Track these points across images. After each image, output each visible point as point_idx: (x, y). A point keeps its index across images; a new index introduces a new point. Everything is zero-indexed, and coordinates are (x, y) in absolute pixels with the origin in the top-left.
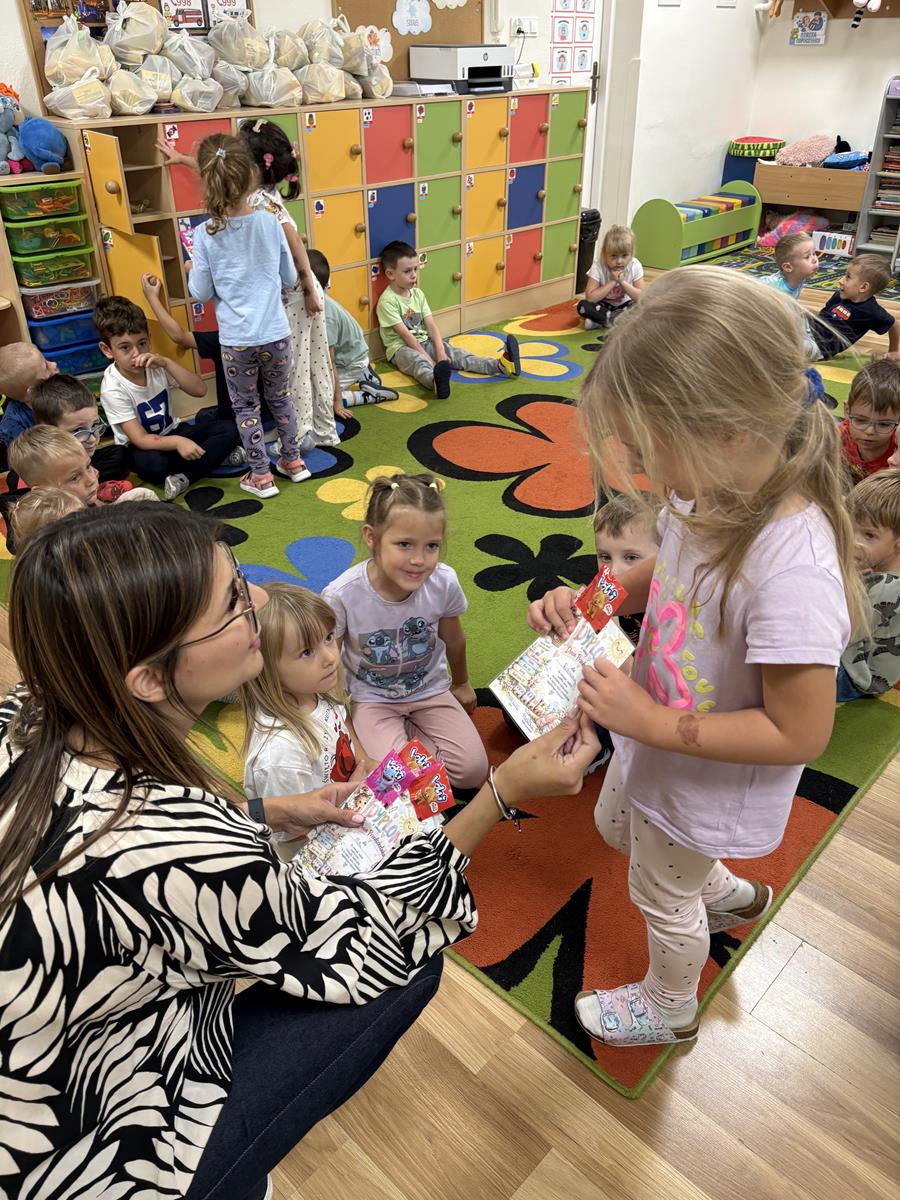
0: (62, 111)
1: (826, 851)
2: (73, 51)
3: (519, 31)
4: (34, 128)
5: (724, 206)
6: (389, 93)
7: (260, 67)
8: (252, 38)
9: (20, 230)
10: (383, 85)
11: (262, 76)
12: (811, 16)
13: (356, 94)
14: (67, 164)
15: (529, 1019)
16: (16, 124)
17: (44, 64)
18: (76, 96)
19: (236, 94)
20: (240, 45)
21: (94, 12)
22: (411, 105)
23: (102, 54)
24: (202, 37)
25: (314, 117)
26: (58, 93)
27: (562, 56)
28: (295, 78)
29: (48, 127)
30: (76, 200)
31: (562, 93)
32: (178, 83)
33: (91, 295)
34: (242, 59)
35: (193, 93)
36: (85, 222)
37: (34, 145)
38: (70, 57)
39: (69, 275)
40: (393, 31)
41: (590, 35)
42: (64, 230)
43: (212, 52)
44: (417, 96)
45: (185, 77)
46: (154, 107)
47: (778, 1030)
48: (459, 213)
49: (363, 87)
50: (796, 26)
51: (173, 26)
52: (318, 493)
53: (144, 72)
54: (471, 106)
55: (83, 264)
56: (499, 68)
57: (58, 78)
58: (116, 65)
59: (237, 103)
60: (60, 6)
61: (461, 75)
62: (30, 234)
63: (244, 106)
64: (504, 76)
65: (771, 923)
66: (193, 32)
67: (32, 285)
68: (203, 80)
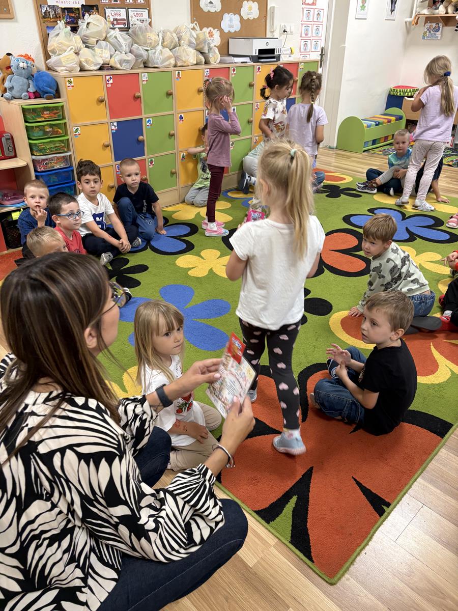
0: (56, 68)
1: (436, 458)
2: (61, 38)
3: (284, 31)
4: (41, 77)
5: (386, 121)
6: (218, 61)
7: (154, 48)
8: (151, 33)
9: (33, 127)
10: (215, 58)
11: (155, 52)
12: (434, 25)
13: (201, 62)
14: (58, 94)
15: (279, 539)
16: (33, 74)
17: (47, 44)
18: (62, 61)
19: (141, 61)
20: (145, 37)
21: (73, 19)
22: (229, 68)
23: (76, 39)
24: (126, 32)
25: (180, 73)
26: (53, 59)
27: (306, 44)
28: (171, 54)
29: (48, 75)
30: (61, 113)
31: (305, 63)
32: (113, 55)
33: (67, 160)
34: (145, 43)
35: (121, 60)
36: (65, 124)
37: (41, 85)
38: (60, 41)
39: (56, 150)
40: (221, 31)
41: (320, 34)
42: (54, 127)
43: (130, 40)
44: (232, 63)
45: (117, 52)
46: (101, 67)
47: (409, 551)
48: (252, 122)
49: (205, 58)
50: (426, 30)
51: (112, 27)
52: (176, 262)
53: (96, 49)
54: (259, 69)
55: (63, 145)
56: (274, 49)
57: (54, 52)
58: (83, 46)
59: (142, 66)
60: (56, 16)
61: (255, 53)
62: (37, 129)
63: (145, 67)
64: (276, 53)
65: (407, 494)
66: (121, 29)
67: (38, 154)
68: (126, 54)
